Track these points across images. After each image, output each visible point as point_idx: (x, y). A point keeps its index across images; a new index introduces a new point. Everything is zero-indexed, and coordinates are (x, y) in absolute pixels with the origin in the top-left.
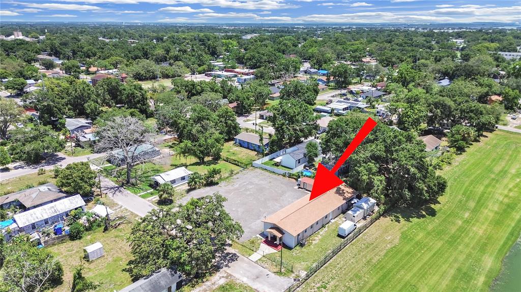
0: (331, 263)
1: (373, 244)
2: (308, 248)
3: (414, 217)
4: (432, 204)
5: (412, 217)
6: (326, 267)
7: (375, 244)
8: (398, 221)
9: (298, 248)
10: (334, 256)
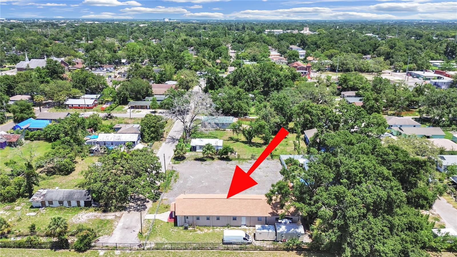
2: (186, 233)
9: (181, 228)
10: (191, 250)
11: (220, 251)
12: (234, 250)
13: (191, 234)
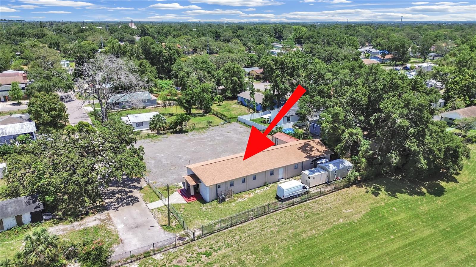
0: (241, 227)
1: (318, 214)
2: (227, 205)
3: (405, 193)
4: (444, 181)
5: (402, 192)
6: (230, 231)
7: (321, 215)
8: (376, 194)
9: (214, 203)
10: (253, 219)
11: (286, 209)
12: (299, 203)
13: (234, 205)
